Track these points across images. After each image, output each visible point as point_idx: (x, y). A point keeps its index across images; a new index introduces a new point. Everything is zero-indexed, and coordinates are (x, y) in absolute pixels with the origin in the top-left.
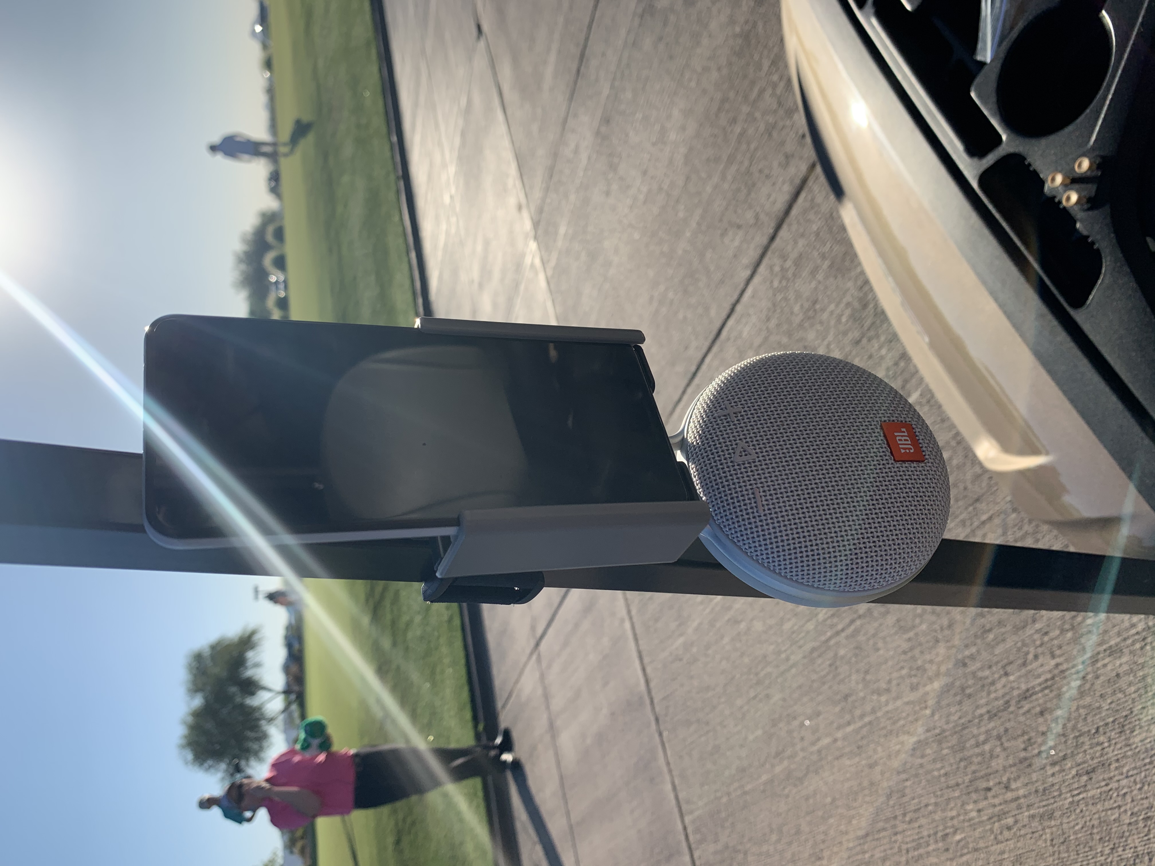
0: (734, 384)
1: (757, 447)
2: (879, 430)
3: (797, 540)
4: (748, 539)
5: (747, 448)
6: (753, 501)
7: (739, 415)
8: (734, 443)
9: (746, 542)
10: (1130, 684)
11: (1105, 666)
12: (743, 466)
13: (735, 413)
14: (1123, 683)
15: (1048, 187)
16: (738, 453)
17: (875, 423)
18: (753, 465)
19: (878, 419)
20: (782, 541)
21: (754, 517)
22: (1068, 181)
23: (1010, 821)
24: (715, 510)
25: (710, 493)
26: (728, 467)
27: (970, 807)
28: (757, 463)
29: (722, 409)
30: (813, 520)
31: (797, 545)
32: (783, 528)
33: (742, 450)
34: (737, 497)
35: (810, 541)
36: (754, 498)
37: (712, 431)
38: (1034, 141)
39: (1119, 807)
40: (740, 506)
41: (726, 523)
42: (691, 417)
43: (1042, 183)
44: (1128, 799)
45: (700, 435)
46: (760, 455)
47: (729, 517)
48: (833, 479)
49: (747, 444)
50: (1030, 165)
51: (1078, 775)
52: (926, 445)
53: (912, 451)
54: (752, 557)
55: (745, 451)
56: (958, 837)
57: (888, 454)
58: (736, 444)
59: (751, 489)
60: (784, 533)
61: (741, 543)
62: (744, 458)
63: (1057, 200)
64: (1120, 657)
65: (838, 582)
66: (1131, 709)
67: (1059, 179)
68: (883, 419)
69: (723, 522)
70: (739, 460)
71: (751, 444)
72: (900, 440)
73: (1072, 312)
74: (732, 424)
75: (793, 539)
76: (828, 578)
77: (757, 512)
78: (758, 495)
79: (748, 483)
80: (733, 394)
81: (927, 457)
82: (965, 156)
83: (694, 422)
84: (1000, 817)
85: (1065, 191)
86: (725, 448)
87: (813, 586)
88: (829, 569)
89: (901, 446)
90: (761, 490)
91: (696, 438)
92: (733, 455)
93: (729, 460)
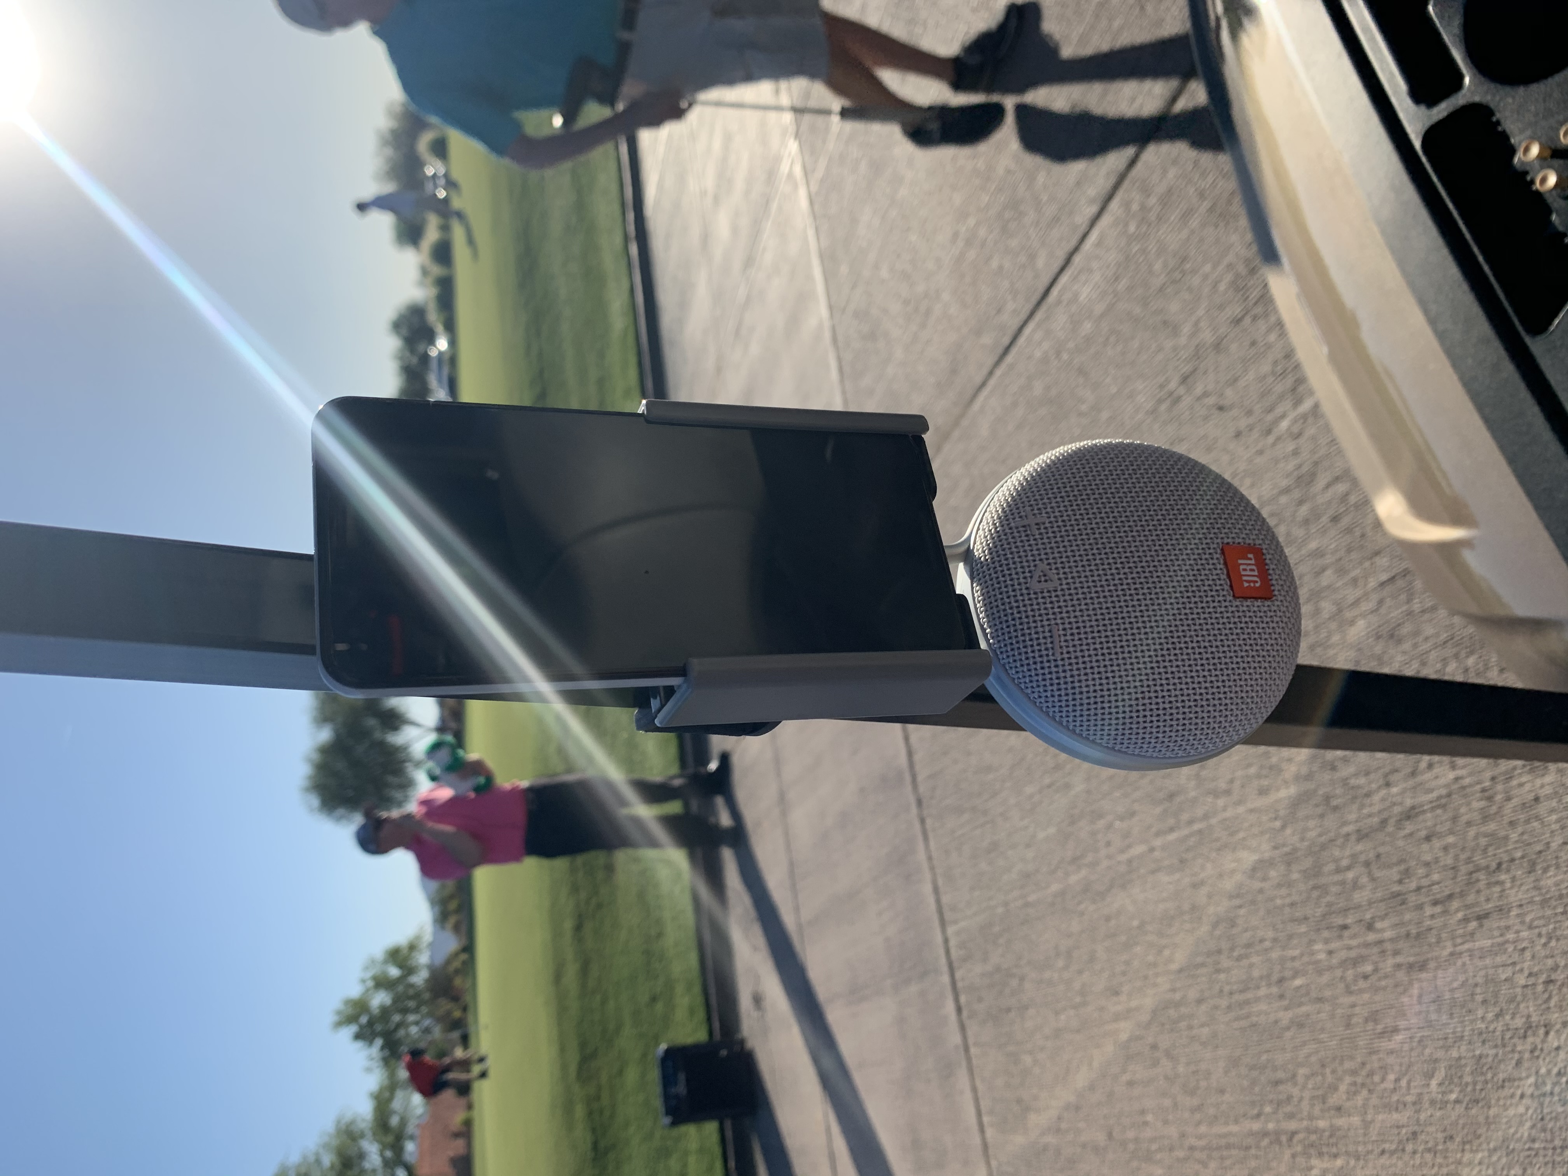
0: (1040, 484)
1: (1061, 571)
2: (1218, 556)
3: (1099, 693)
4: (1038, 686)
5: (1049, 573)
6: (1049, 640)
8: (1032, 564)
10: (1552, 811)
12: (1040, 595)
13: (1037, 524)
14: (1542, 809)
15: (1519, 159)
16: (1036, 578)
17: (1215, 546)
18: (1053, 594)
19: (1219, 540)
20: (1081, 693)
21: (1048, 662)
22: (1548, 153)
23: (1368, 968)
24: (1000, 647)
25: (995, 625)
26: (1022, 595)
27: (1318, 947)
28: (1059, 593)
29: (1021, 517)
30: (1122, 669)
31: (1099, 700)
32: (1083, 678)
33: (1042, 574)
34: (1030, 634)
35: (1116, 695)
36: (1051, 637)
37: (1005, 546)
38: (1508, 89)
39: (1514, 964)
40: (1032, 646)
41: (1013, 665)
42: (981, 521)
43: (1512, 151)
44: (1528, 954)
45: (990, 549)
46: (1064, 582)
47: (1017, 657)
48: (1153, 619)
49: (1048, 567)
50: (1498, 123)
51: (1466, 920)
52: (1277, 577)
53: (1258, 585)
54: (1042, 707)
55: (1045, 576)
56: (1298, 982)
57: (1226, 587)
58: (1035, 566)
59: (1049, 625)
60: (1084, 684)
61: (1029, 691)
62: (1044, 585)
63: (1529, 178)
65: (1145, 746)
66: (1548, 843)
67: (1535, 150)
68: (1226, 541)
69: (1009, 663)
70: (1037, 587)
71: (1054, 567)
72: (1245, 570)
73: (1528, 340)
74: (1032, 538)
75: (1095, 691)
76: (1134, 741)
77: (1053, 655)
78: (1055, 633)
79: (1045, 617)
80: (1038, 497)
81: (1276, 593)
82: (1408, 102)
83: (984, 530)
84: (1356, 962)
85: (1541, 168)
86: (1020, 570)
87: (1113, 748)
88: (1135, 731)
89: (1245, 578)
90: (1061, 627)
91: (984, 552)
92: (1029, 580)
93: (1024, 586)
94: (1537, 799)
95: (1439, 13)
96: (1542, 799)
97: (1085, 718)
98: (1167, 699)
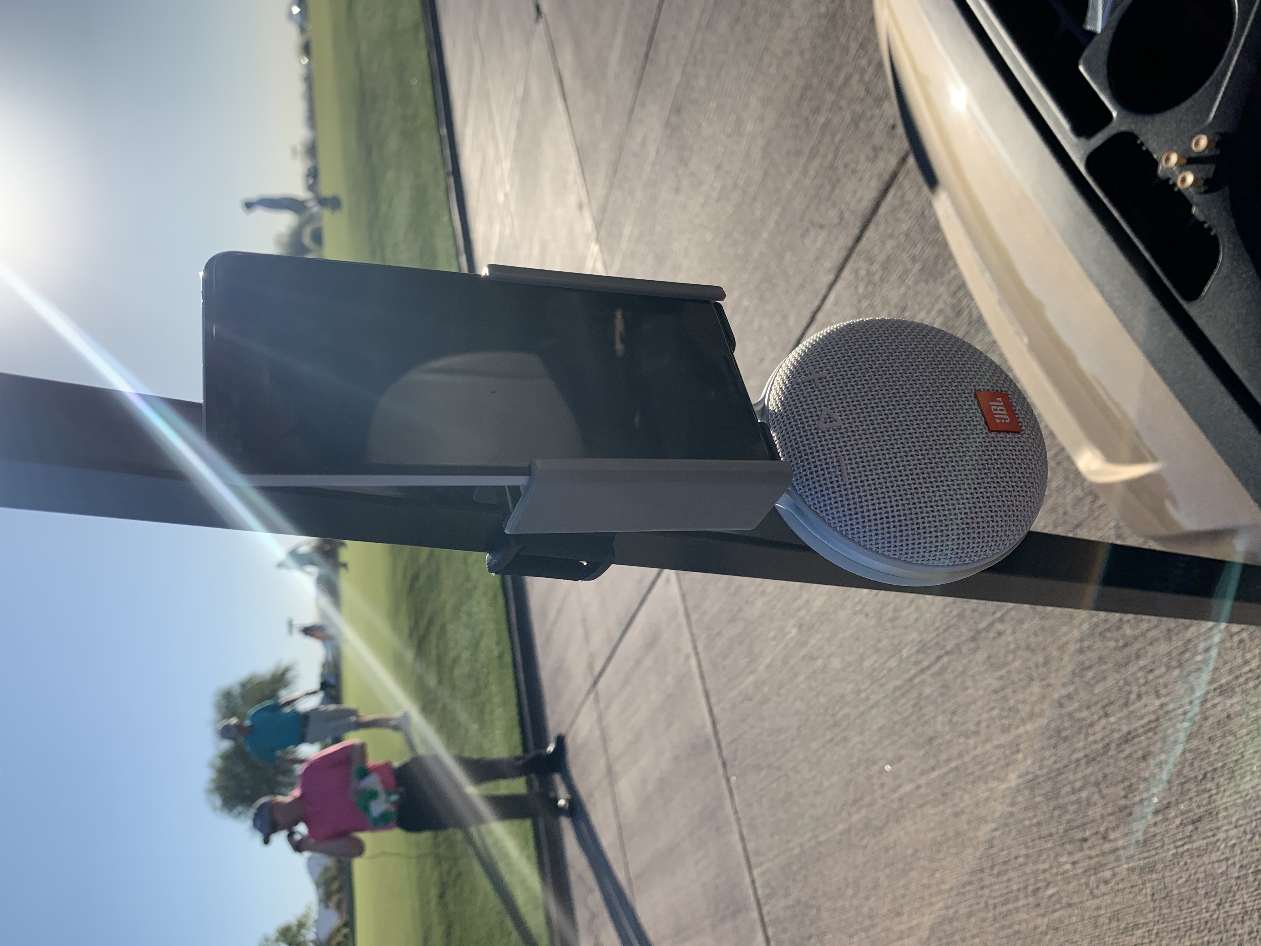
0: (819, 350)
1: (843, 413)
2: (973, 399)
3: (884, 510)
4: (831, 509)
5: (832, 415)
7: (824, 381)
8: (818, 409)
9: (830, 512)
10: (1242, 726)
11: (1214, 706)
12: (827, 434)
13: (820, 379)
14: (1233, 725)
15: (1162, 167)
16: (822, 420)
17: (969, 391)
18: (838, 432)
19: (972, 387)
20: (868, 511)
21: (839, 486)
22: (1184, 161)
23: (1108, 874)
26: (812, 434)
27: (1063, 859)
28: (843, 430)
29: (806, 375)
31: (884, 516)
32: (869, 498)
33: (827, 416)
34: (821, 465)
35: (898, 511)
36: (839, 466)
37: (795, 398)
38: (1148, 118)
39: (1227, 859)
40: (823, 475)
41: (809, 493)
42: (773, 384)
43: (1155, 163)
44: (1237, 850)
45: (782, 402)
46: (846, 422)
47: (812, 486)
48: (924, 448)
49: (832, 411)
50: (1142, 144)
51: (1183, 824)
52: (1023, 416)
53: (1008, 421)
54: (835, 528)
55: (830, 418)
56: (1050, 892)
57: (982, 423)
58: (821, 411)
59: (836, 457)
60: (870, 503)
62: (829, 425)
63: (1171, 182)
64: (1231, 697)
65: (927, 554)
66: (1242, 753)
67: (1174, 158)
68: (977, 388)
69: (805, 492)
70: (824, 427)
71: (837, 410)
72: (995, 410)
73: (1185, 305)
74: (816, 390)
75: (880, 508)
76: (916, 551)
77: (842, 480)
78: (843, 463)
79: (833, 451)
80: (818, 359)
81: (1023, 428)
82: (1071, 135)
83: (775, 389)
84: (1097, 869)
85: (1180, 173)
86: (808, 415)
87: (899, 559)
88: (917, 541)
89: (996, 416)
90: (847, 457)
91: (777, 405)
92: (817, 422)
93: (813, 427)
94: (1228, 716)
95: (1088, 69)
96: (1232, 716)
97: (873, 533)
98: (942, 513)
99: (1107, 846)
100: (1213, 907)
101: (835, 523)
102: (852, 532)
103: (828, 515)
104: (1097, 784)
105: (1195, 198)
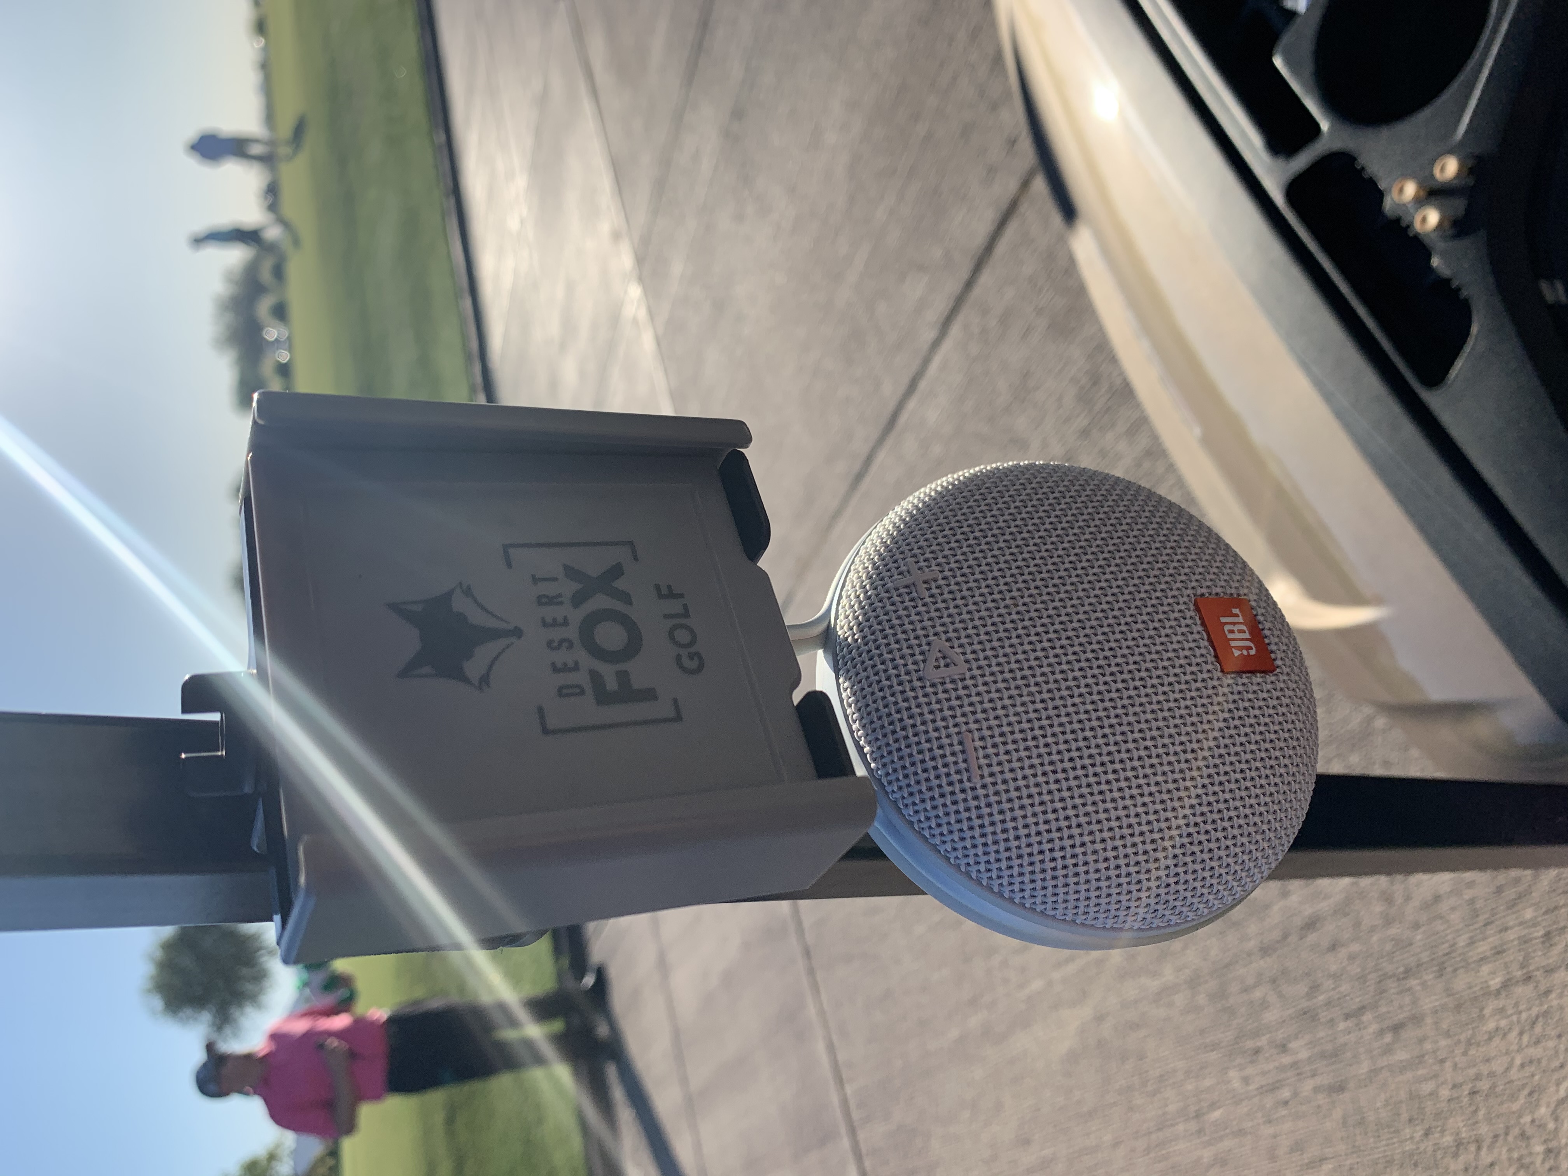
0: (924, 525)
1: (969, 649)
4: (950, 832)
5: (950, 652)
6: (960, 757)
7: (933, 585)
8: (924, 641)
9: (948, 838)
12: (940, 688)
13: (925, 582)
15: (1392, 202)
16: (932, 663)
17: (1186, 599)
18: (960, 685)
19: (1189, 592)
21: (963, 791)
22: (1424, 193)
24: (888, 774)
25: (877, 739)
26: (913, 689)
28: (969, 682)
29: (900, 574)
30: (1076, 795)
31: (1046, 846)
32: (1019, 813)
33: (939, 655)
34: (931, 750)
35: (1071, 837)
36: (963, 752)
37: (882, 617)
38: (1371, 132)
40: (935, 768)
41: (909, 801)
42: (843, 586)
43: (1381, 196)
45: (860, 624)
46: (974, 665)
47: (915, 789)
48: (1112, 713)
49: (948, 644)
50: (1363, 169)
52: (1277, 640)
54: (958, 865)
55: (944, 658)
57: (1211, 659)
58: (929, 644)
59: (958, 733)
60: (1020, 823)
61: (937, 841)
62: (944, 672)
63: (1404, 223)
67: (1410, 190)
68: (1199, 591)
69: (903, 798)
70: (934, 675)
71: (956, 643)
72: (1232, 631)
73: (1424, 394)
74: (920, 603)
76: (1104, 907)
77: (969, 780)
78: (969, 746)
79: (951, 722)
80: (922, 543)
81: (1279, 662)
82: (1264, 155)
83: (848, 596)
85: (1417, 209)
86: (906, 651)
87: (1073, 922)
88: (1105, 891)
89: (1233, 644)
90: (977, 735)
91: (851, 629)
92: (922, 665)
93: (914, 676)
95: (1288, 62)
97: (1027, 878)
98: (1148, 837)
99: (1286, 1060)
100: (1418, 1134)
101: (957, 858)
102: (989, 875)
103: (944, 842)
104: (1274, 981)
105: (1439, 245)
